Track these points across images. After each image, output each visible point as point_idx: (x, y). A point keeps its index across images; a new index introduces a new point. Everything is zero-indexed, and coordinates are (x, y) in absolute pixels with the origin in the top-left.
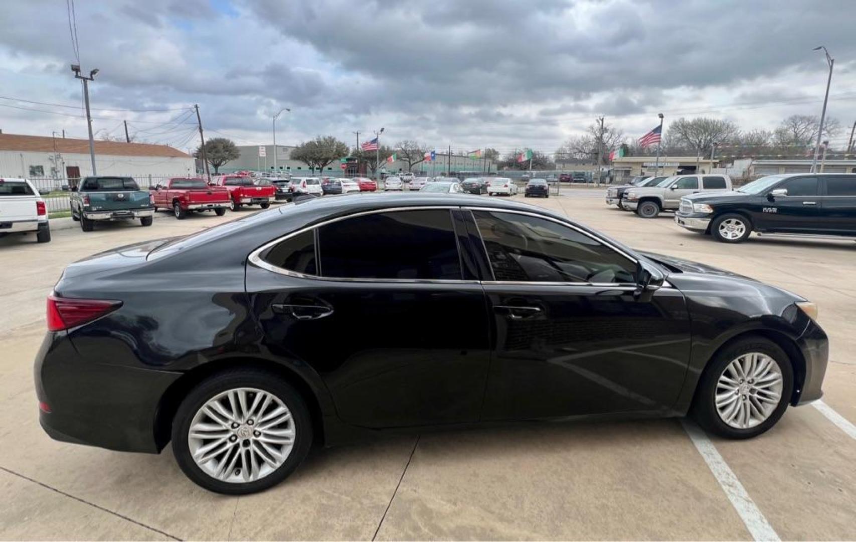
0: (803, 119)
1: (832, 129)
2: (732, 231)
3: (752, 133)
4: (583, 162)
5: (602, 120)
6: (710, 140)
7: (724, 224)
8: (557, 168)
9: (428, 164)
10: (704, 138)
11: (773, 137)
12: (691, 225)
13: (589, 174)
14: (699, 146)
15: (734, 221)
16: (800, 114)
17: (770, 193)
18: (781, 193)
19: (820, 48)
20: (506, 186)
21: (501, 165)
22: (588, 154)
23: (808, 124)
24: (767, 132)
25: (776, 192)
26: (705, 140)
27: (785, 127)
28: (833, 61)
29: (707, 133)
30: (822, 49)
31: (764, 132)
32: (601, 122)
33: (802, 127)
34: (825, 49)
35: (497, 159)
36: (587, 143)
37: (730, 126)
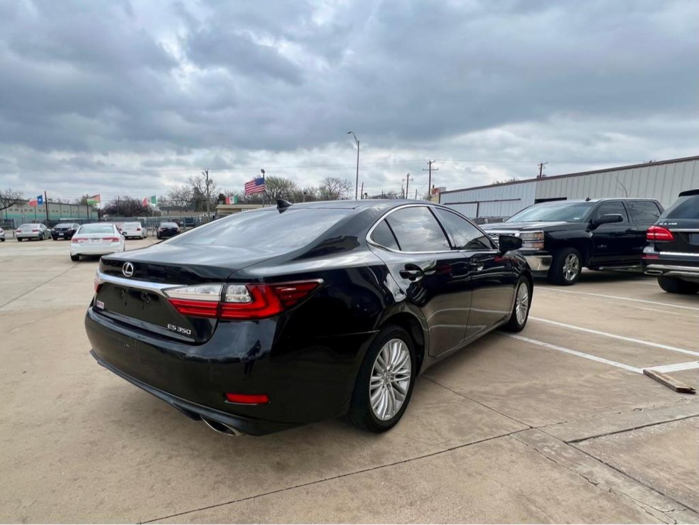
0: (333, 180)
1: (349, 187)
3: (306, 188)
4: (186, 209)
5: (207, 173)
6: (280, 193)
8: (162, 214)
9: (14, 211)
10: (275, 191)
11: (319, 191)
13: (197, 219)
14: (273, 196)
16: (332, 177)
19: (350, 133)
20: (139, 230)
21: (100, 213)
22: (188, 202)
23: (336, 184)
24: (315, 188)
26: (277, 192)
27: (324, 185)
28: (359, 142)
29: (277, 187)
30: (352, 133)
31: (313, 188)
32: (206, 174)
33: (333, 185)
34: (353, 133)
35: (96, 207)
36: (186, 193)
37: (292, 183)
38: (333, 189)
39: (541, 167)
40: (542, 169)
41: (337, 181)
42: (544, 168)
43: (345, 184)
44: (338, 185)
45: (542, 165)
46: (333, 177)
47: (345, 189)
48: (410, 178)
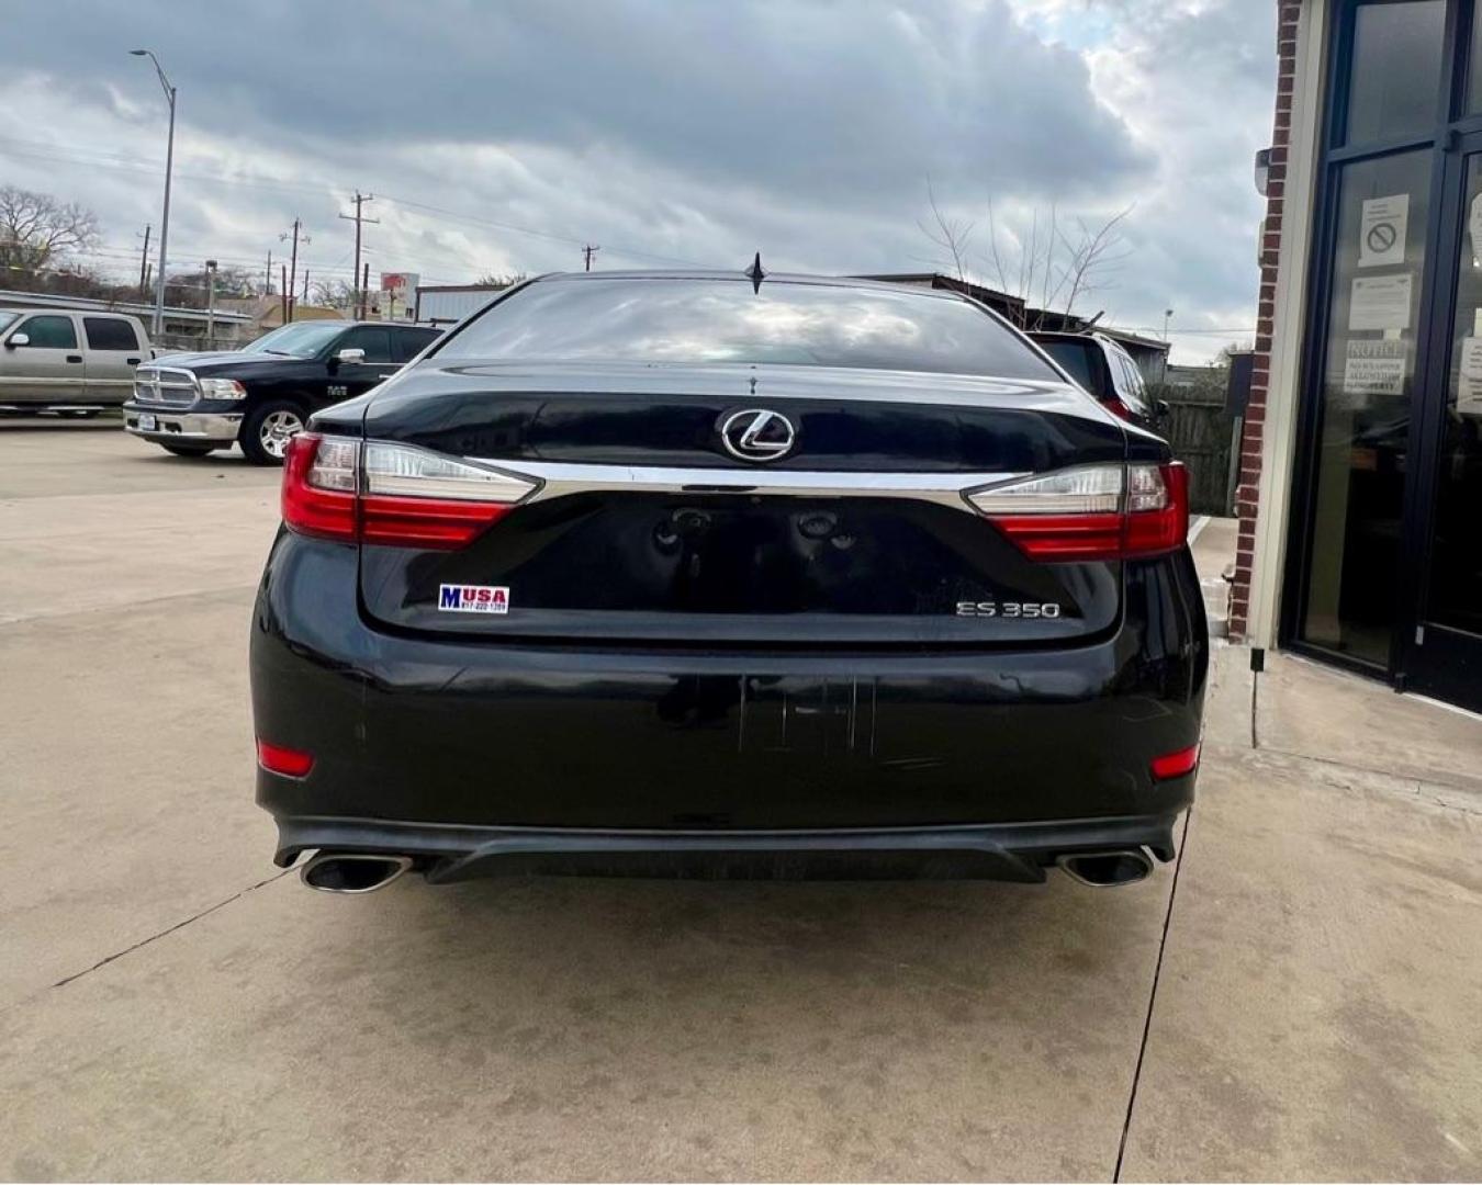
2: (280, 439)
7: (266, 424)
12: (204, 431)
15: (283, 415)
17: (334, 356)
18: (353, 358)
19: (142, 53)
23: (39, 213)
25: (346, 354)
30: (148, 55)
33: (25, 216)
38: (26, 230)
39: (589, 254)
40: (591, 261)
41: (43, 205)
42: (594, 259)
43: (74, 218)
44: (44, 220)
45: (589, 250)
46: (26, 188)
47: (74, 238)
48: (301, 235)
